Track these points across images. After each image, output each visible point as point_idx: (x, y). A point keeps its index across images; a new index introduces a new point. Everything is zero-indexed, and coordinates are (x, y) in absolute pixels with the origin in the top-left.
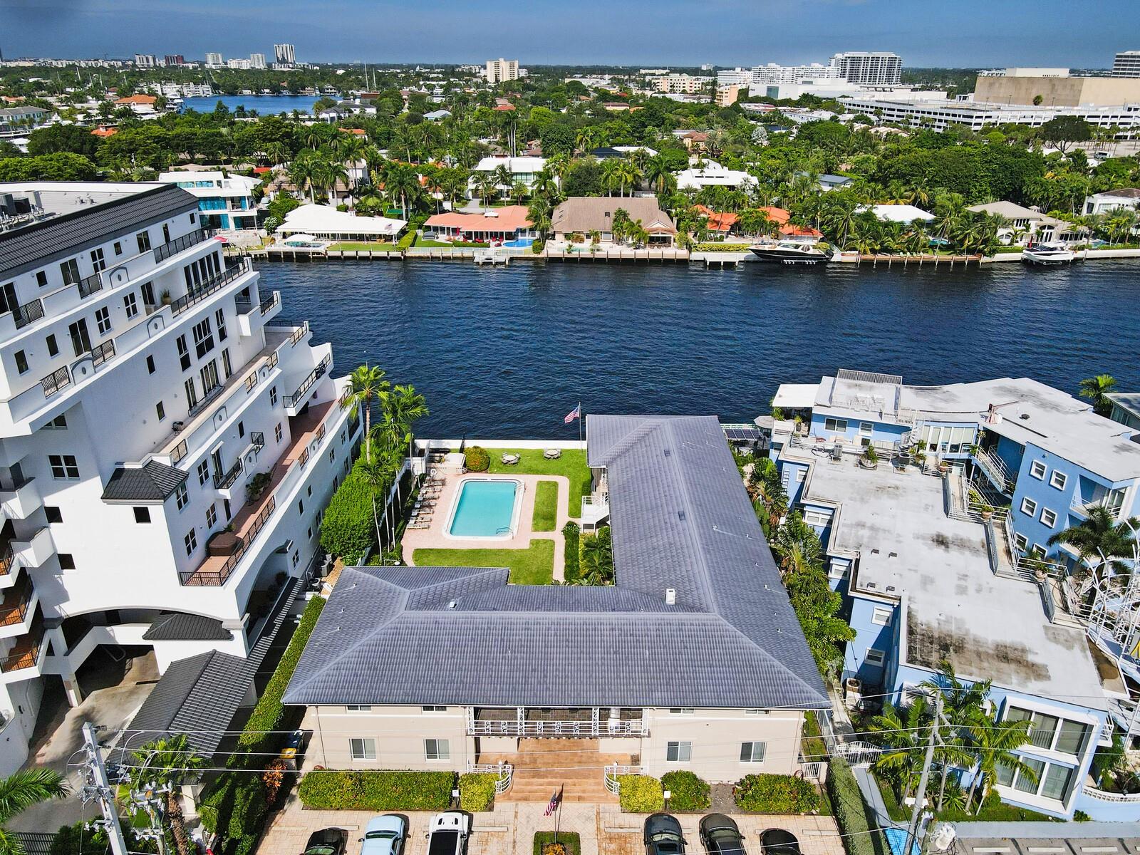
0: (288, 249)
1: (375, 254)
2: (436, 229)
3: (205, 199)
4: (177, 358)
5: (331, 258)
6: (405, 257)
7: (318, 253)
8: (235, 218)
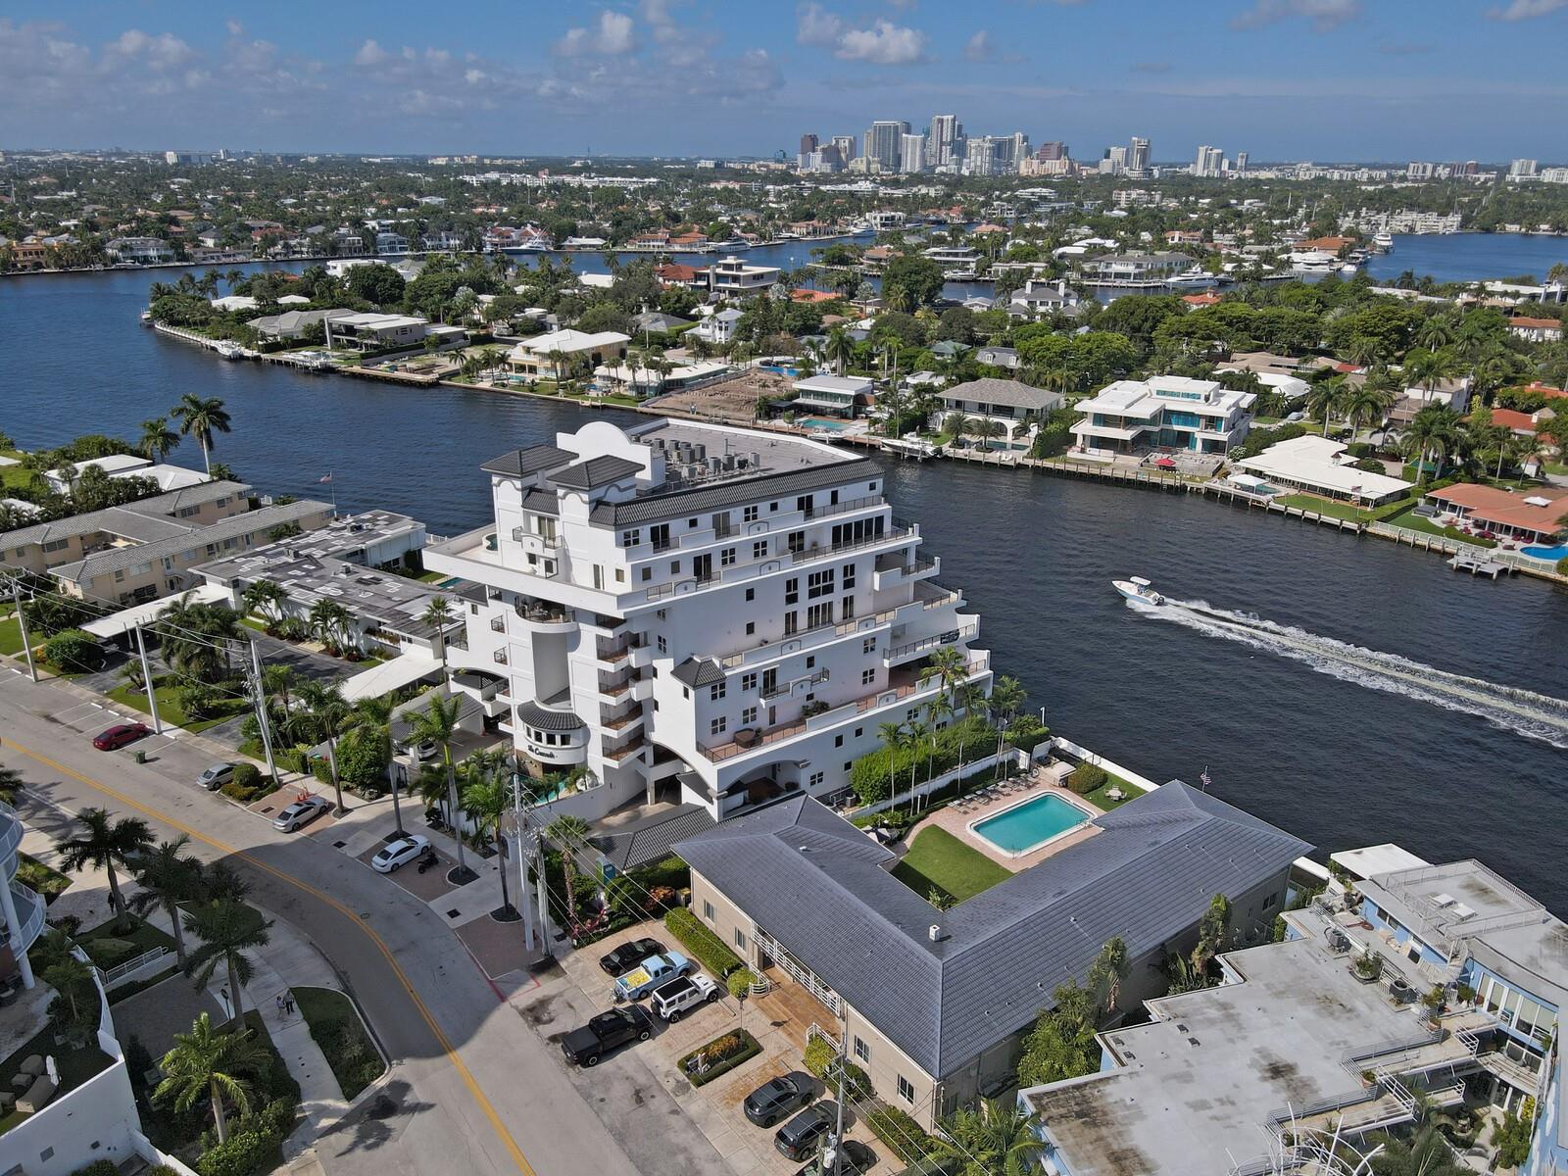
0: (1232, 490)
1: (1325, 519)
2: (1444, 504)
3: (1179, 413)
4: (783, 593)
5: (1273, 511)
6: (1364, 533)
7: (1259, 502)
8: (1204, 441)
